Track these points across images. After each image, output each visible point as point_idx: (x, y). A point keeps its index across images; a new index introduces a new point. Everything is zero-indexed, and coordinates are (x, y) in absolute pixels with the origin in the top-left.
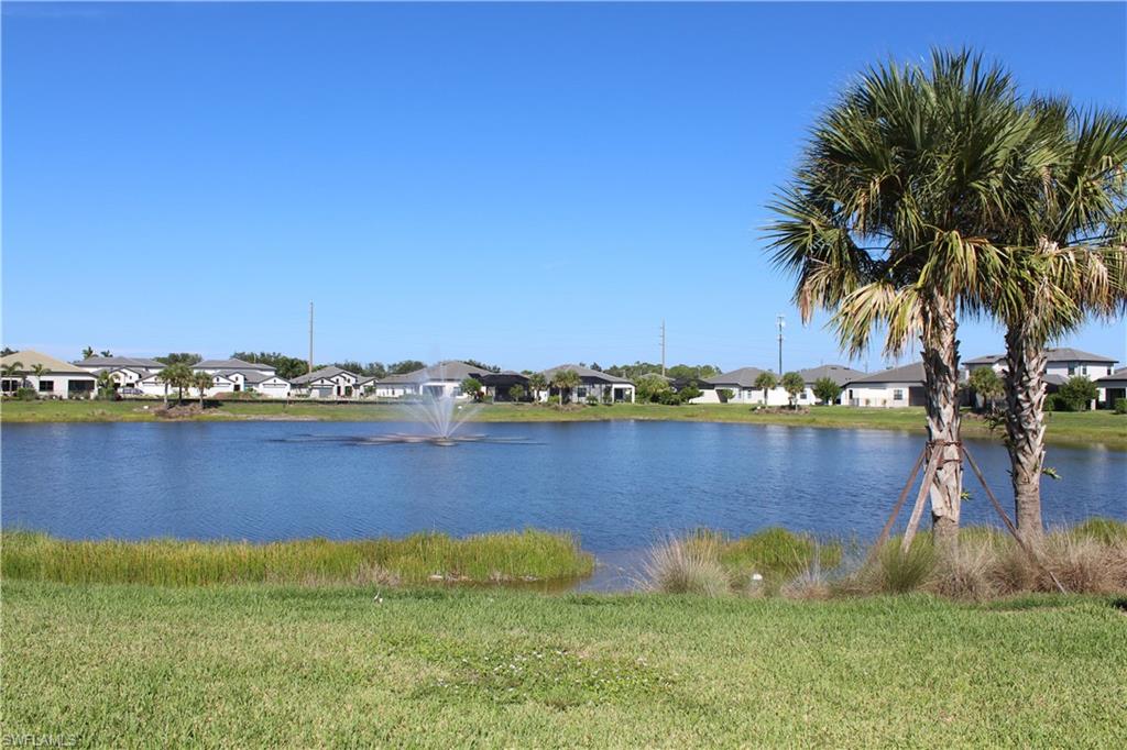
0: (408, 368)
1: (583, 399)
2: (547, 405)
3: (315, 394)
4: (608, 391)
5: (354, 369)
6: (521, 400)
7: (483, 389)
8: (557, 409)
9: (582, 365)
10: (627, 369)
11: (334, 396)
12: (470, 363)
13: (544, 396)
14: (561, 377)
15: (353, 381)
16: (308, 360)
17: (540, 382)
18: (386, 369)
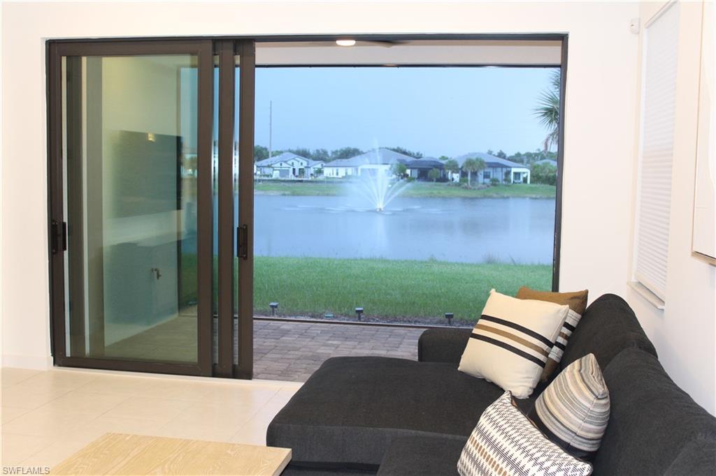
0: (348, 154)
1: (487, 181)
2: (458, 185)
3: (276, 175)
4: (508, 173)
5: (304, 154)
6: (438, 180)
7: (408, 172)
8: (466, 188)
9: (490, 153)
10: (529, 155)
11: (291, 177)
12: (398, 150)
13: (456, 177)
14: (470, 163)
15: (305, 164)
16: (268, 147)
17: (453, 166)
18: (330, 154)
